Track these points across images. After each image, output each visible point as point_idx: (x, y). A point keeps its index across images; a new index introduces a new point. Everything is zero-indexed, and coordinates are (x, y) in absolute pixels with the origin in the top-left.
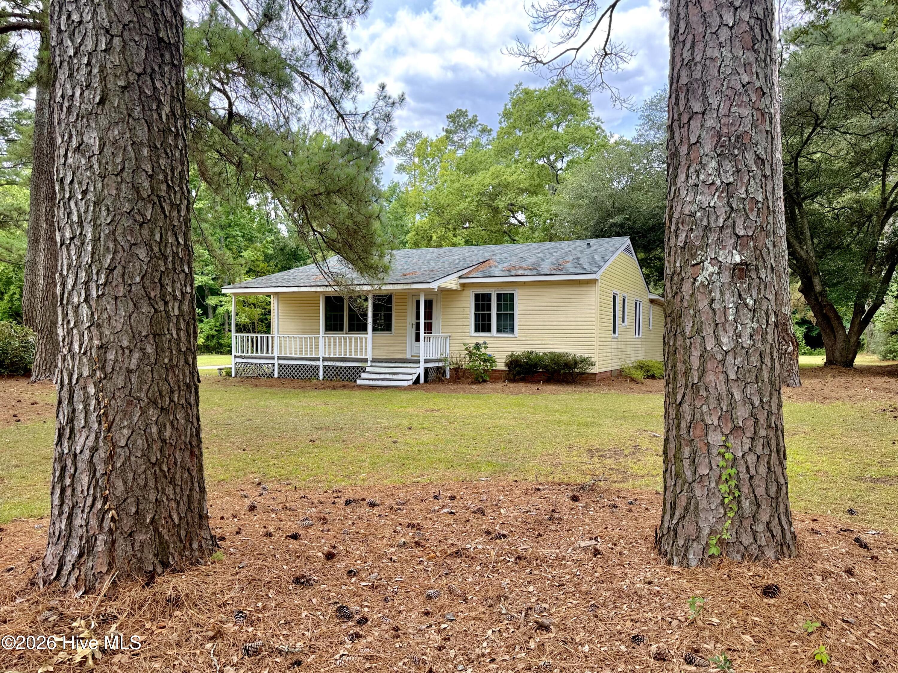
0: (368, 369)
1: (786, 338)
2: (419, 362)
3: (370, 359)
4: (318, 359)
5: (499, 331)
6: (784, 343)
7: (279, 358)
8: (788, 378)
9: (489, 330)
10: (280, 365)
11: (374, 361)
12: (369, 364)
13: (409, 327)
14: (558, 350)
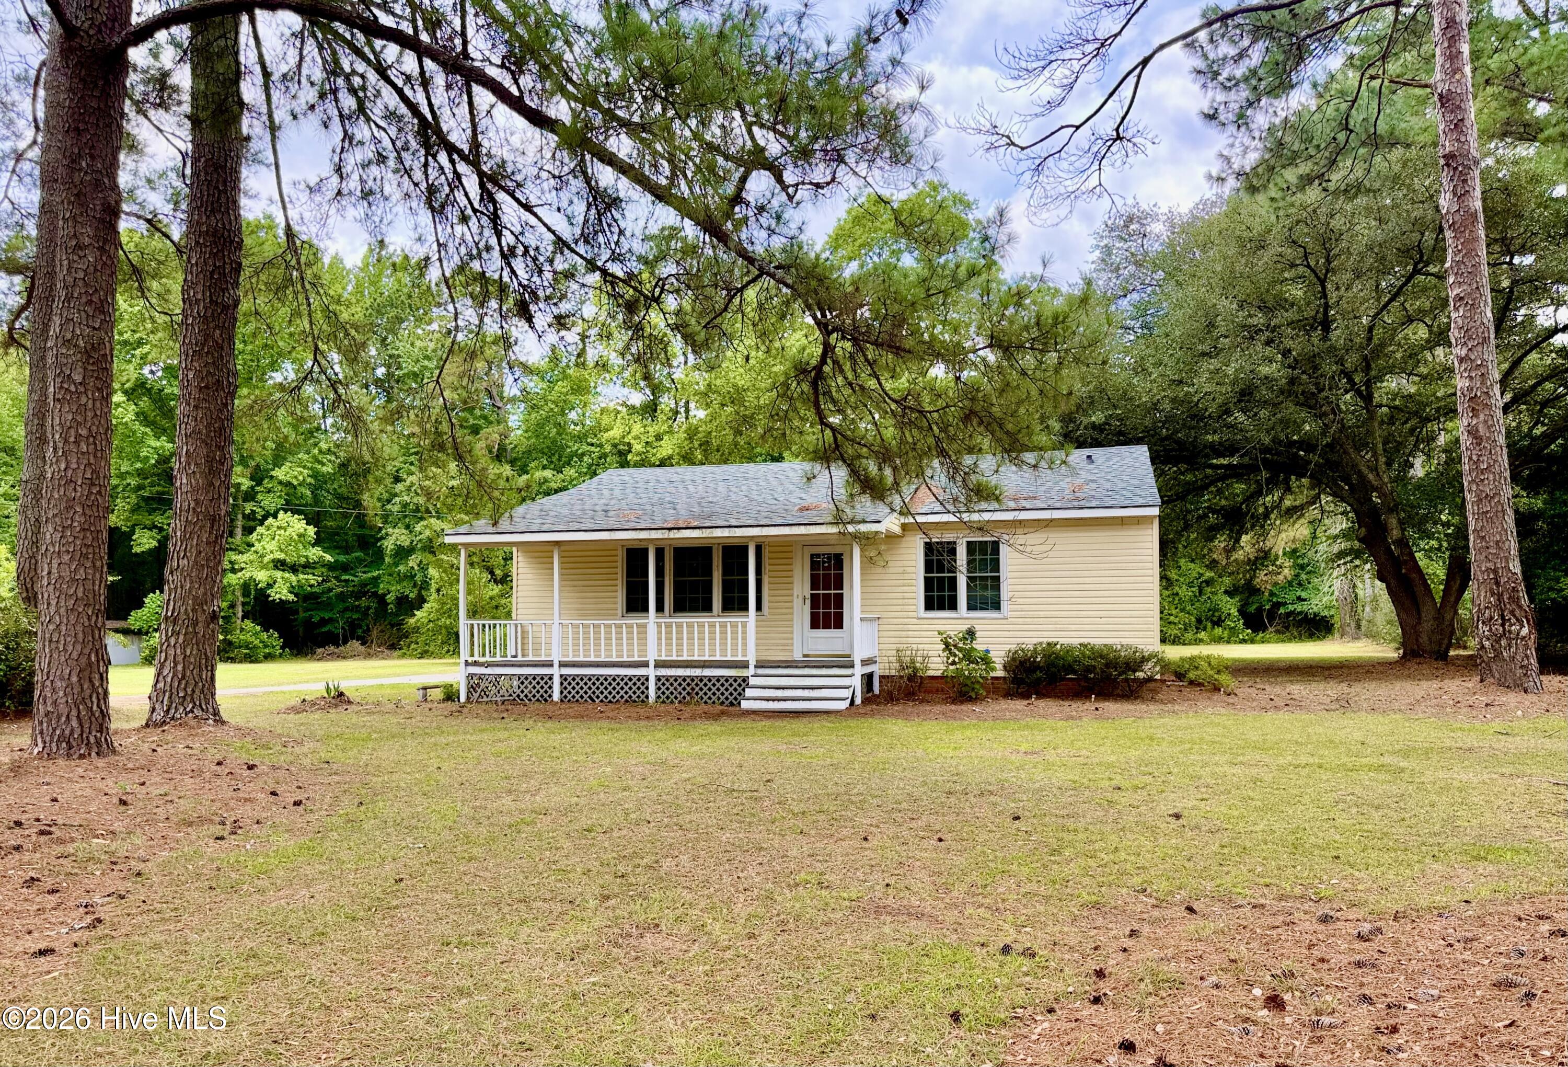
0: (752, 681)
1: (1517, 613)
2: (852, 666)
3: (752, 664)
4: (645, 665)
5: (971, 607)
6: (1513, 620)
7: (562, 665)
8: (1524, 679)
9: (953, 606)
10: (564, 678)
11: (760, 665)
12: (751, 670)
13: (797, 602)
14: (1098, 639)
